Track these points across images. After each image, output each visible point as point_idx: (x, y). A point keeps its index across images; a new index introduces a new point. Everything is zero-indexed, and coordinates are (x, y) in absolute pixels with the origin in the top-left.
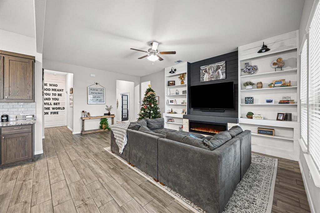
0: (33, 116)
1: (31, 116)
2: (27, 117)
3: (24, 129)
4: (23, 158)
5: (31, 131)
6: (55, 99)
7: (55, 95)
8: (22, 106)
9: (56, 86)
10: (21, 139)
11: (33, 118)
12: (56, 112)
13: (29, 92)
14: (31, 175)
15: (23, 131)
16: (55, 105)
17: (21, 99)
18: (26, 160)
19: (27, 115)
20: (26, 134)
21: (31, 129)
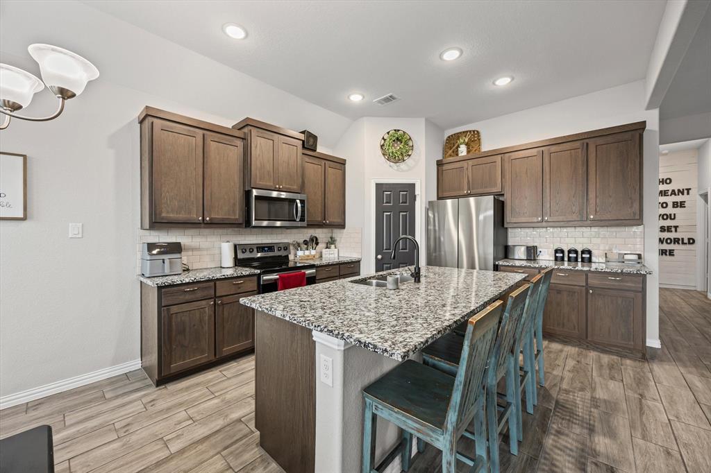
0: (640, 256)
1: (635, 257)
2: (627, 257)
3: (627, 282)
4: (623, 342)
5: (641, 290)
6: (665, 217)
7: (664, 205)
8: (614, 234)
9: (668, 181)
10: (620, 302)
11: (639, 261)
12: (666, 250)
13: (632, 203)
14: (652, 390)
15: (627, 286)
16: (664, 231)
17: (617, 220)
18: (630, 349)
19: (625, 254)
20: (631, 295)
21: (641, 285)
